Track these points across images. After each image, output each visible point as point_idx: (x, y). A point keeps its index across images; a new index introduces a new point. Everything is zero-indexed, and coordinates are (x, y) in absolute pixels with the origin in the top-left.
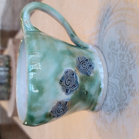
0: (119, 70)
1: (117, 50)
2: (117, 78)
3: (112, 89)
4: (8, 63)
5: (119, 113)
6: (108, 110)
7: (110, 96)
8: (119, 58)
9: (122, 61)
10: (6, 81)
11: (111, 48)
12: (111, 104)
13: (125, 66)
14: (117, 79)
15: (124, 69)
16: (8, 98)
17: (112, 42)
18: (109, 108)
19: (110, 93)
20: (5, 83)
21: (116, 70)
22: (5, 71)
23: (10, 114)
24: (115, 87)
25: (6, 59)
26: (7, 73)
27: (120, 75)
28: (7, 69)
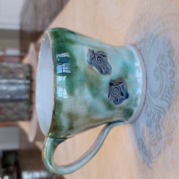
0: (169, 90)
1: (167, 65)
2: (165, 100)
3: (158, 113)
4: (28, 75)
5: (167, 144)
6: (153, 139)
7: (156, 122)
8: (169, 76)
9: (173, 80)
10: (27, 96)
11: (159, 63)
12: (157, 133)
13: (176, 87)
14: (165, 102)
15: (175, 90)
16: (30, 118)
17: (160, 54)
18: (155, 137)
19: (156, 119)
20: (26, 100)
21: (165, 90)
22: (26, 84)
23: (31, 138)
24: (162, 111)
25: (27, 69)
26: (28, 87)
27: (170, 96)
28: (28, 82)
